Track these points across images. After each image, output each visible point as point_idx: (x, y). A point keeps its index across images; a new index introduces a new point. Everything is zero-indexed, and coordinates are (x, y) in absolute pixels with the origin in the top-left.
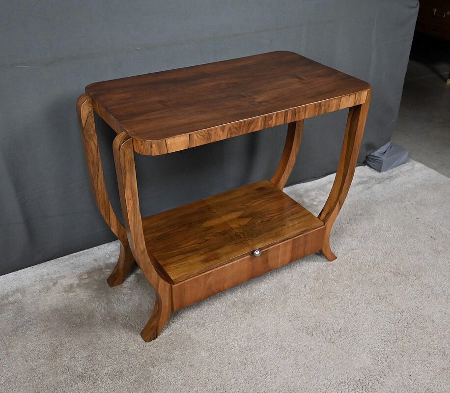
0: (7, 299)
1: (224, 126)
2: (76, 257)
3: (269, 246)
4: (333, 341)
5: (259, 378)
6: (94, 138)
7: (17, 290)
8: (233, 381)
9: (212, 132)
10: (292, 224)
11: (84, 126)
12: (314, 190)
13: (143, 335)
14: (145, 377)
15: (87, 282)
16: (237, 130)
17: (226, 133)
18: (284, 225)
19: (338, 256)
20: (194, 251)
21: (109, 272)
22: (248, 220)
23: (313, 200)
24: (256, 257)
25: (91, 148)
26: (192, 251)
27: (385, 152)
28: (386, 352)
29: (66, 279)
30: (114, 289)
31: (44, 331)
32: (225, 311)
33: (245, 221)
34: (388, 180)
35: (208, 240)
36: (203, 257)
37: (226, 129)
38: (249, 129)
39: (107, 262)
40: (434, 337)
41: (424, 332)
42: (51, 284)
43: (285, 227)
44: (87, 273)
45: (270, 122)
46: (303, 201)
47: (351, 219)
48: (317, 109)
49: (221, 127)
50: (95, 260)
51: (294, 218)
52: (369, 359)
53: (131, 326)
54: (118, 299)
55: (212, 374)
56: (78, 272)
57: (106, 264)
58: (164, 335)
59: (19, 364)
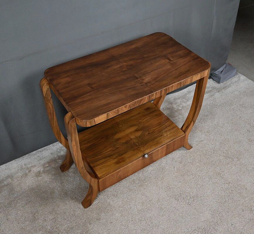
0: (3, 182)
2: (40, 152)
3: (153, 151)
4: (189, 203)
5: (149, 229)
6: (50, 101)
7: (8, 177)
8: (134, 231)
9: (120, 110)
10: (166, 135)
11: (44, 96)
12: (179, 98)
13: (83, 204)
14: (86, 231)
15: (48, 169)
16: (133, 105)
17: (127, 108)
18: (161, 136)
19: (193, 146)
20: (110, 156)
21: (60, 162)
22: (141, 132)
23: (179, 106)
24: (145, 158)
25: (49, 106)
26: (109, 156)
27: (222, 71)
28: (219, 210)
29: (36, 167)
30: (64, 173)
31: (26, 204)
32: (129, 186)
33: (139, 134)
34: (224, 89)
35: (118, 148)
36: (115, 160)
37: (128, 106)
38: (140, 103)
39: (59, 154)
40: (246, 199)
41: (241, 196)
42: (27, 171)
44: (48, 163)
45: (152, 97)
46: (173, 107)
47: (201, 119)
48: (179, 85)
49: (125, 106)
50: (51, 154)
51: (167, 130)
52: (209, 215)
53: (76, 198)
54: (67, 180)
55: (123, 227)
56: (42, 162)
57: (58, 156)
58: (95, 203)
59: (15, 225)
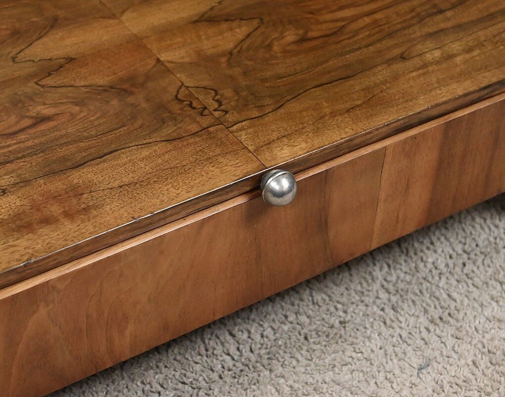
3: (337, 151)
10: (437, 54)
22: (241, 31)
24: (269, 205)
43: (409, 64)
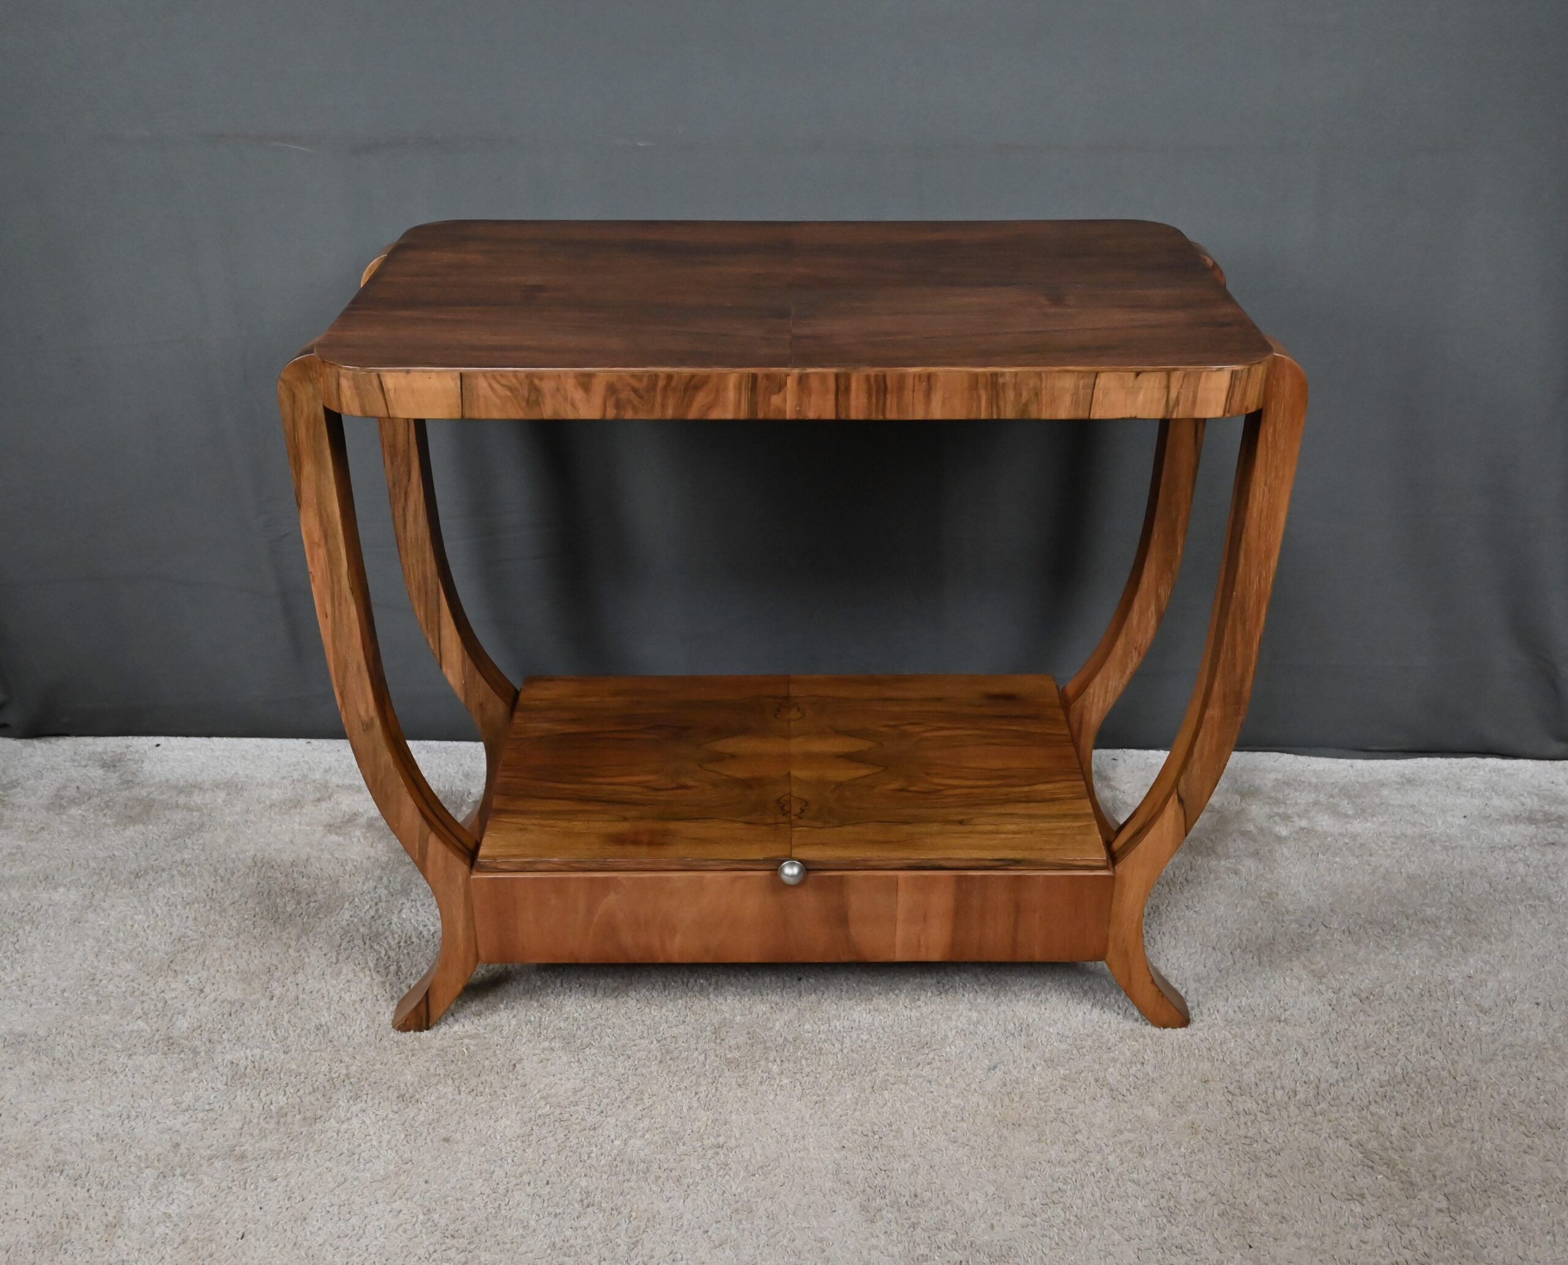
1: (590, 376)
9: (547, 386)
12: (1316, 787)
16: (641, 397)
17: (597, 398)
18: (961, 823)
19: (1202, 1021)
22: (864, 772)
24: (786, 884)
33: (848, 773)
35: (683, 787)
36: (620, 828)
37: (599, 387)
38: (689, 405)
45: (775, 400)
48: (984, 395)
49: (577, 376)
